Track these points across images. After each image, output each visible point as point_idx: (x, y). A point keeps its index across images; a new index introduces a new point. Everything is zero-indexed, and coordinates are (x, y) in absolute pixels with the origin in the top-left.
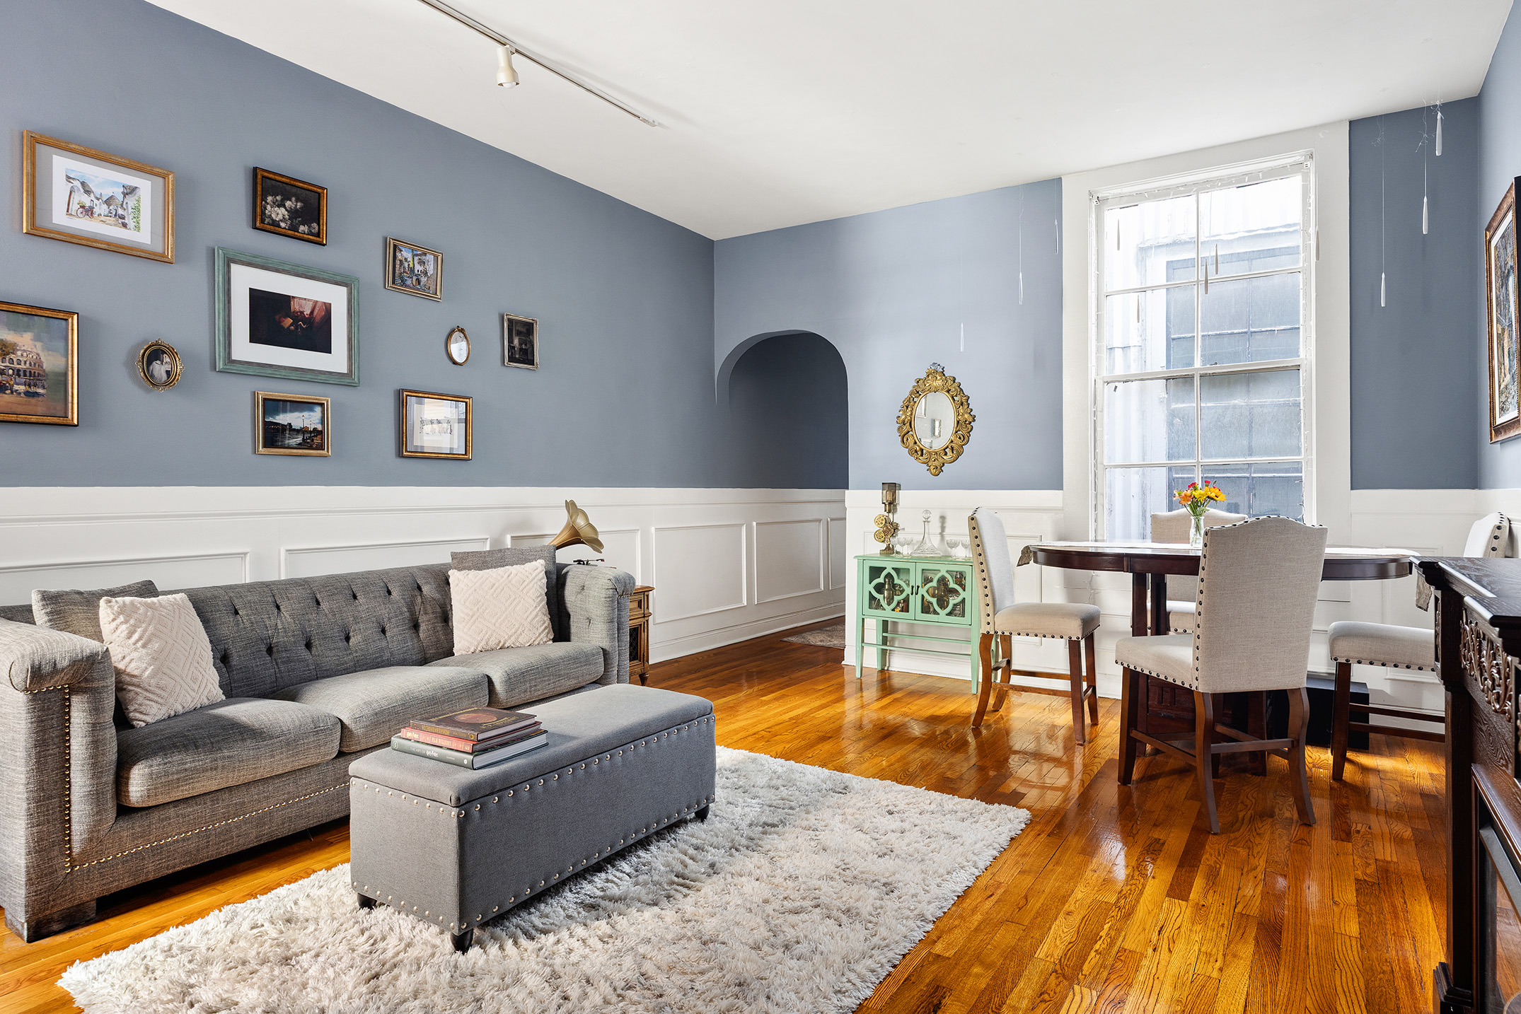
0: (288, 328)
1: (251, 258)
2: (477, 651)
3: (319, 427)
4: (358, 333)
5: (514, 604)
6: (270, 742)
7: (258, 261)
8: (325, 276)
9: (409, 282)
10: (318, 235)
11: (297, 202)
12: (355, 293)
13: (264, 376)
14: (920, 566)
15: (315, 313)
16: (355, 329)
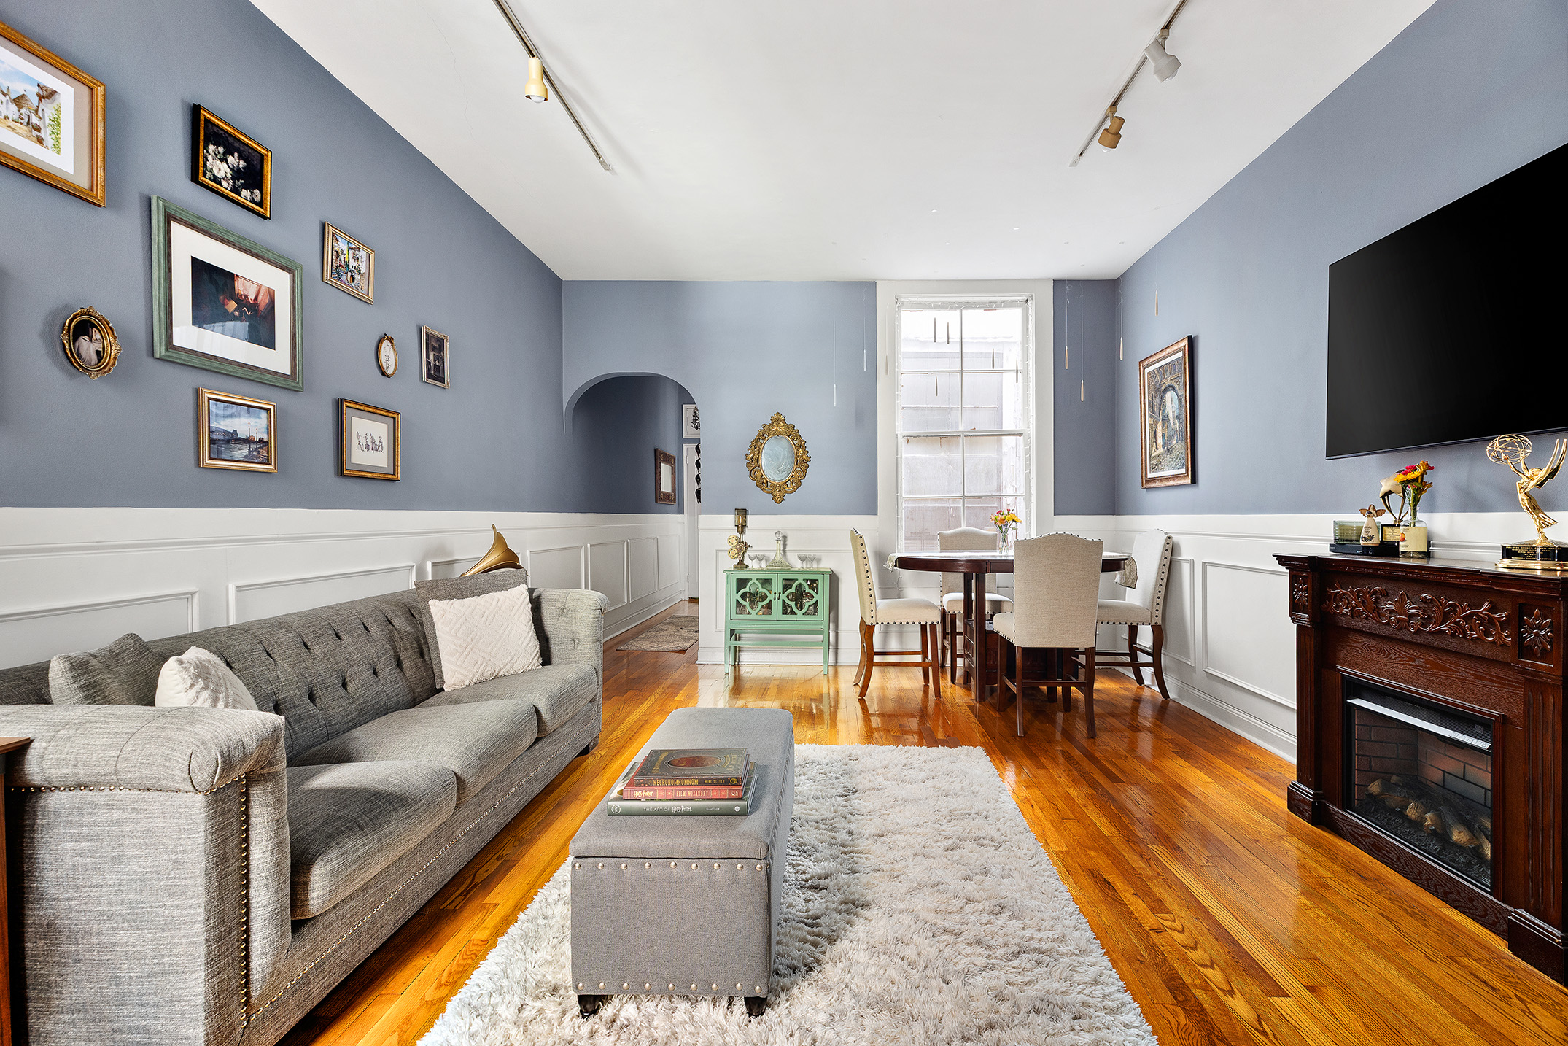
0: (232, 313)
1: (195, 219)
2: (472, 684)
3: (265, 438)
4: (302, 329)
5: (507, 631)
6: (416, 807)
7: (201, 223)
8: (270, 256)
9: (344, 278)
10: (260, 204)
11: (239, 160)
12: (298, 280)
13: (206, 370)
14: (782, 576)
15: (259, 300)
16: (298, 325)
